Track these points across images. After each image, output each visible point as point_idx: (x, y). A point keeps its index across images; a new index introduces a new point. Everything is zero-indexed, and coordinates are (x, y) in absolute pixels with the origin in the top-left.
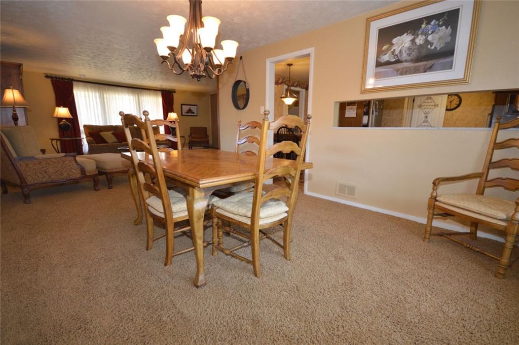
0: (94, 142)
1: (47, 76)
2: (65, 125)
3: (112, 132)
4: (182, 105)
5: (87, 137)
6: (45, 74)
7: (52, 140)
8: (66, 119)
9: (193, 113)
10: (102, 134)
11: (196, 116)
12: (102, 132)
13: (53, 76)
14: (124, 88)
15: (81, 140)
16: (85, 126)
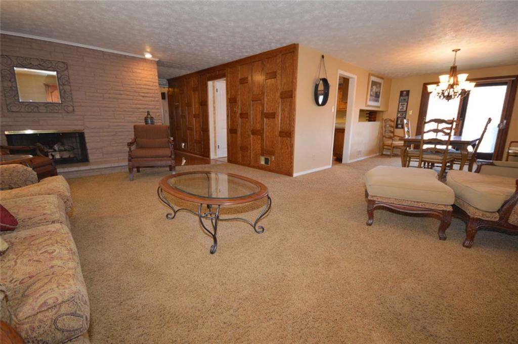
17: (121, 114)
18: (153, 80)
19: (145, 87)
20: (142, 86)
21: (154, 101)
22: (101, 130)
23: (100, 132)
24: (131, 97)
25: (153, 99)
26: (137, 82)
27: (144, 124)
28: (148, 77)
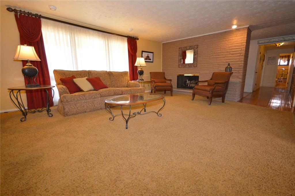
0: (68, 91)
1: (9, 9)
2: (30, 69)
3: (86, 78)
4: (143, 52)
5: (58, 84)
6: (7, 6)
7: (12, 90)
8: (32, 62)
9: (150, 59)
10: (75, 80)
11: (152, 62)
12: (75, 78)
13: (18, 9)
14: (95, 32)
15: (51, 88)
16: (55, 72)
17: (216, 66)
18: (242, 42)
19: (235, 48)
20: (233, 48)
21: (240, 56)
22: (205, 75)
23: (205, 76)
24: (224, 56)
25: (239, 54)
26: (230, 46)
27: (225, 71)
28: (239, 40)
